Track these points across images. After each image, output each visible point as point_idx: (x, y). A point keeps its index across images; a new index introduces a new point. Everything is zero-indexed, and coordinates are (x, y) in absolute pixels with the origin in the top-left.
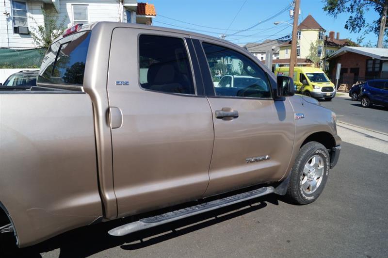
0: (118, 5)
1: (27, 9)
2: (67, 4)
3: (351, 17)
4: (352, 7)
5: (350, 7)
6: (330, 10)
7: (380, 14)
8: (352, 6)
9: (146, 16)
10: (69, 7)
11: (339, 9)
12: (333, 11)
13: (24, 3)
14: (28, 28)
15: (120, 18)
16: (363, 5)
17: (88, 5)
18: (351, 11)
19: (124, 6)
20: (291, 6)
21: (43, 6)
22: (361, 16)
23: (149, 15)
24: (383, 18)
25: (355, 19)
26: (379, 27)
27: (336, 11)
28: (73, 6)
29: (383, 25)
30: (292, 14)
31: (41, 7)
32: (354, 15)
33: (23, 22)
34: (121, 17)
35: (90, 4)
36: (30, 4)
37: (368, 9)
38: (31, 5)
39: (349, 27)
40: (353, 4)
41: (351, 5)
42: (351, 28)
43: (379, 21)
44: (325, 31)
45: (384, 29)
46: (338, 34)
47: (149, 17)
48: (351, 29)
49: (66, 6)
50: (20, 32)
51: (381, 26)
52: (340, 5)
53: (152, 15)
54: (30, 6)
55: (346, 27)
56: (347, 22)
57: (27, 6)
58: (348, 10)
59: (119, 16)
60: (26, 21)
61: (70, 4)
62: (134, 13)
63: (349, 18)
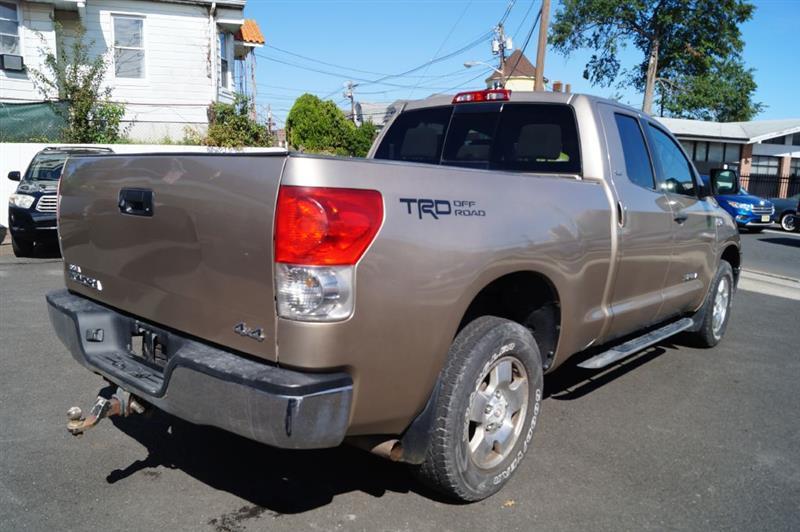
0: (206, 20)
1: (20, 18)
2: (101, 12)
3: (595, 57)
4: (596, 40)
5: (592, 39)
6: (557, 41)
7: (646, 54)
8: (596, 37)
9: (245, 44)
10: (106, 20)
11: (573, 42)
12: (563, 45)
13: (13, 7)
14: (22, 58)
15: (209, 46)
16: (616, 36)
17: (145, 17)
18: (594, 45)
19: (218, 24)
20: (495, 33)
21: (53, 15)
22: (612, 55)
23: (251, 41)
24: (652, 62)
25: (602, 60)
26: (645, 77)
27: (568, 44)
28: (112, 18)
29: (651, 73)
30: (496, 48)
31: (50, 16)
32: (599, 54)
33: (11, 44)
34: (212, 45)
35: (148, 15)
36: (25, 8)
37: (625, 45)
38: (29, 11)
39: (590, 77)
40: (597, 33)
41: (594, 35)
42: (595, 77)
43: (645, 67)
44: (546, 82)
45: (654, 81)
46: (568, 86)
47: (251, 45)
48: (594, 80)
49: (99, 18)
50: (6, 67)
51: (649, 76)
52: (576, 35)
53: (257, 42)
54: (26, 13)
55: (586, 75)
56: (587, 65)
57: (19, 13)
58: (590, 44)
59: (206, 42)
60: (17, 44)
61: (108, 12)
62: (232, 37)
63: (590, 59)
